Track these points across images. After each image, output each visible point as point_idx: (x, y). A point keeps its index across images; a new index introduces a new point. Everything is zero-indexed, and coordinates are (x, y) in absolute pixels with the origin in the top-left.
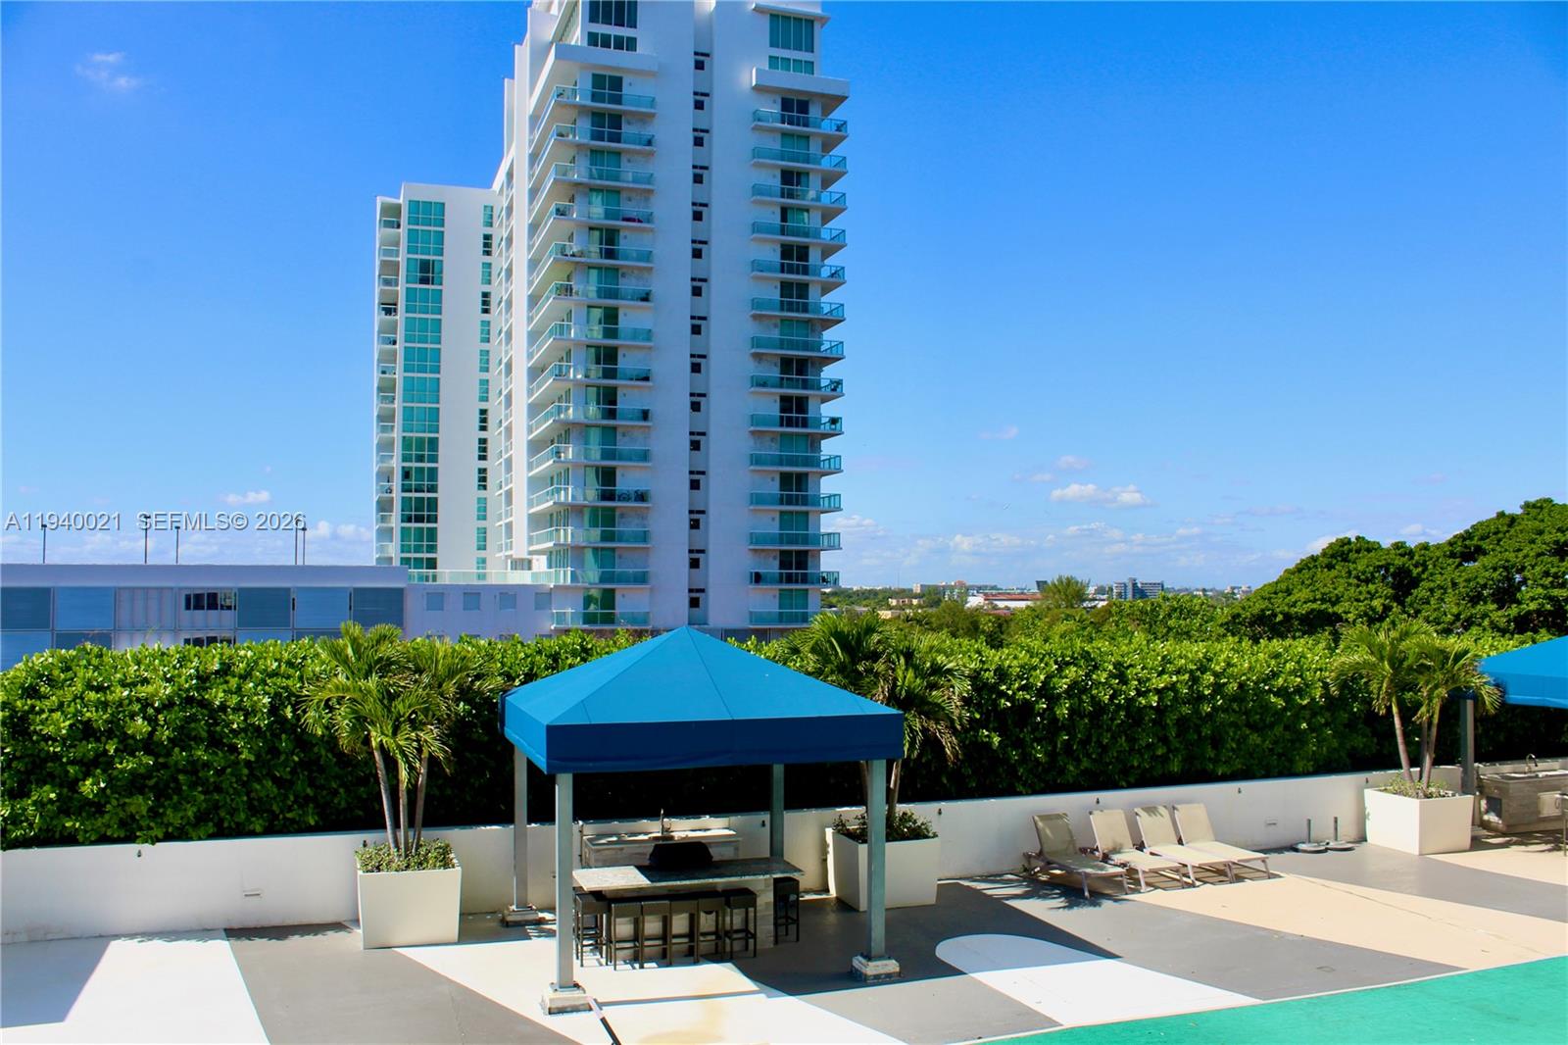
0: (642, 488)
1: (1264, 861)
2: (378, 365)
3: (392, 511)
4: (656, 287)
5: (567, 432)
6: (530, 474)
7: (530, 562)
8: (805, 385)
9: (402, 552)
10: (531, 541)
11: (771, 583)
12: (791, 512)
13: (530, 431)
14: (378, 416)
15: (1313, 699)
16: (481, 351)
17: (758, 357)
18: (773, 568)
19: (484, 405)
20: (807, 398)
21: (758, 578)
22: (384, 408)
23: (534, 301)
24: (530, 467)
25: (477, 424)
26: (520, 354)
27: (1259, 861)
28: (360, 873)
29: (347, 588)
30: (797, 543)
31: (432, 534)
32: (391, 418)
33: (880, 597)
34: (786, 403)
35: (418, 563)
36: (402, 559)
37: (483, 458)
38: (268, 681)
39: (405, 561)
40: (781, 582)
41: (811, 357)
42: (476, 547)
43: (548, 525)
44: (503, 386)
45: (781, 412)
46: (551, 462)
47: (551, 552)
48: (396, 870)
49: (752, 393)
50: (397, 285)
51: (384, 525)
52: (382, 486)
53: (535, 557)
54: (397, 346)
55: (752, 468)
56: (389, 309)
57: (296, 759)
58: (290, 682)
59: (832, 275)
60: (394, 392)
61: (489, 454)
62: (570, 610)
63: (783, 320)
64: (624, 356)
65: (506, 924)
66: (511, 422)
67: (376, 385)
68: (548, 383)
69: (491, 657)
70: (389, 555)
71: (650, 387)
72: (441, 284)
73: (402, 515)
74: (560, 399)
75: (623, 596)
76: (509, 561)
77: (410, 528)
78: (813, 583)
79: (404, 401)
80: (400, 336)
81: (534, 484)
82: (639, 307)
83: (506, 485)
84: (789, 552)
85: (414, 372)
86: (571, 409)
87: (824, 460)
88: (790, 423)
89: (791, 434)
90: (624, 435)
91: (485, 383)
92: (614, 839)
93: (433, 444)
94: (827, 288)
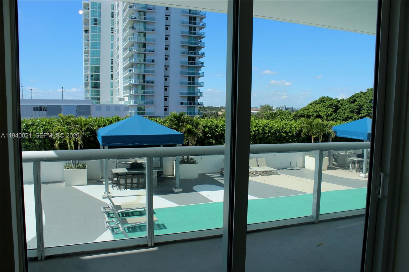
0: (152, 80)
1: (276, 171)
2: (84, 47)
3: (88, 85)
4: (156, 27)
5: (133, 65)
6: (124, 76)
7: (124, 98)
8: (195, 54)
9: (91, 96)
10: (124, 94)
11: (186, 104)
12: (191, 87)
13: (123, 65)
14: (84, 60)
15: (293, 134)
16: (111, 43)
17: (183, 46)
18: (186, 101)
19: (112, 58)
20: (195, 57)
21: (182, 103)
22: (86, 58)
23: (124, 30)
24: (124, 74)
25: (110, 63)
26: (121, 44)
27: (275, 171)
28: (64, 169)
29: (76, 105)
30: (192, 95)
31: (99, 91)
32: (88, 61)
33: (219, 109)
34: (190, 58)
35: (95, 99)
36: (91, 98)
37: (112, 72)
38: (43, 127)
39: (92, 99)
40: (188, 104)
41: (196, 47)
42: (110, 95)
43: (128, 89)
44: (117, 53)
45: (188, 61)
46: (128, 73)
47: (129, 96)
48: (73, 169)
49: (181, 56)
50: (88, 25)
51: (86, 89)
52: (85, 79)
53: (125, 97)
54: (89, 42)
55: (181, 75)
56: (87, 32)
57: (50, 145)
58: (48, 127)
59: (203, 25)
60: (88, 54)
61: (114, 70)
62: (133, 111)
63: (189, 36)
64: (148, 45)
65: (98, 181)
66: (119, 62)
67: (83, 52)
68: (128, 52)
69: (96, 121)
70: (88, 97)
71: (154, 54)
72: (100, 25)
73: (91, 86)
74: (131, 57)
75: (147, 108)
76: (119, 98)
77: (93, 90)
78: (196, 105)
79: (91, 56)
80: (89, 39)
81: (125, 78)
82: (151, 33)
83: (118, 79)
84: (190, 97)
85: (93, 49)
86: (134, 60)
87: (200, 73)
88: (191, 63)
89: (191, 67)
90: (147, 66)
91: (112, 52)
92: (124, 163)
93: (99, 68)
94: (201, 28)
